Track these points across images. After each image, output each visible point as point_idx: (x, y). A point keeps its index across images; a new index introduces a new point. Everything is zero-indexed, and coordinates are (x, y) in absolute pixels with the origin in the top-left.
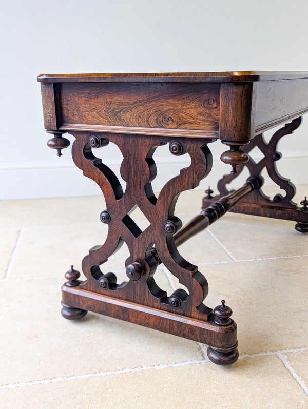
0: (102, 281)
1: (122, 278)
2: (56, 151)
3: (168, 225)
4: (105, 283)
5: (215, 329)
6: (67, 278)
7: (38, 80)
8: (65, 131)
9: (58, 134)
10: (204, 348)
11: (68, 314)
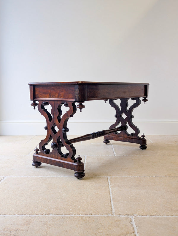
0: (45, 151)
1: (51, 150)
2: (33, 107)
3: (63, 129)
4: (45, 152)
5: (76, 164)
6: (35, 151)
7: (29, 84)
8: (36, 100)
9: (34, 101)
10: (74, 172)
11: (34, 164)
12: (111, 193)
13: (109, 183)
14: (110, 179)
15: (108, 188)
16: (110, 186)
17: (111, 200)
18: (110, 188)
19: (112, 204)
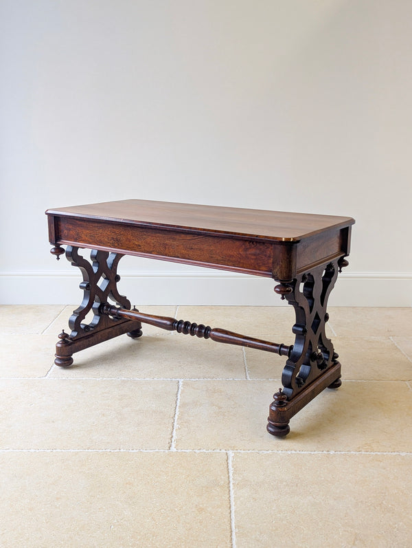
12: (233, 508)
13: (231, 475)
14: (233, 461)
15: (227, 492)
16: (231, 485)
17: (231, 531)
18: (231, 488)
19: (234, 542)
